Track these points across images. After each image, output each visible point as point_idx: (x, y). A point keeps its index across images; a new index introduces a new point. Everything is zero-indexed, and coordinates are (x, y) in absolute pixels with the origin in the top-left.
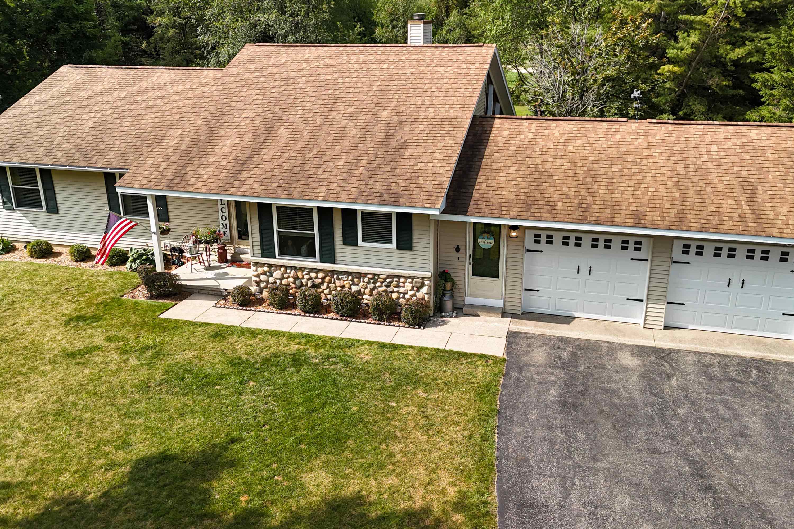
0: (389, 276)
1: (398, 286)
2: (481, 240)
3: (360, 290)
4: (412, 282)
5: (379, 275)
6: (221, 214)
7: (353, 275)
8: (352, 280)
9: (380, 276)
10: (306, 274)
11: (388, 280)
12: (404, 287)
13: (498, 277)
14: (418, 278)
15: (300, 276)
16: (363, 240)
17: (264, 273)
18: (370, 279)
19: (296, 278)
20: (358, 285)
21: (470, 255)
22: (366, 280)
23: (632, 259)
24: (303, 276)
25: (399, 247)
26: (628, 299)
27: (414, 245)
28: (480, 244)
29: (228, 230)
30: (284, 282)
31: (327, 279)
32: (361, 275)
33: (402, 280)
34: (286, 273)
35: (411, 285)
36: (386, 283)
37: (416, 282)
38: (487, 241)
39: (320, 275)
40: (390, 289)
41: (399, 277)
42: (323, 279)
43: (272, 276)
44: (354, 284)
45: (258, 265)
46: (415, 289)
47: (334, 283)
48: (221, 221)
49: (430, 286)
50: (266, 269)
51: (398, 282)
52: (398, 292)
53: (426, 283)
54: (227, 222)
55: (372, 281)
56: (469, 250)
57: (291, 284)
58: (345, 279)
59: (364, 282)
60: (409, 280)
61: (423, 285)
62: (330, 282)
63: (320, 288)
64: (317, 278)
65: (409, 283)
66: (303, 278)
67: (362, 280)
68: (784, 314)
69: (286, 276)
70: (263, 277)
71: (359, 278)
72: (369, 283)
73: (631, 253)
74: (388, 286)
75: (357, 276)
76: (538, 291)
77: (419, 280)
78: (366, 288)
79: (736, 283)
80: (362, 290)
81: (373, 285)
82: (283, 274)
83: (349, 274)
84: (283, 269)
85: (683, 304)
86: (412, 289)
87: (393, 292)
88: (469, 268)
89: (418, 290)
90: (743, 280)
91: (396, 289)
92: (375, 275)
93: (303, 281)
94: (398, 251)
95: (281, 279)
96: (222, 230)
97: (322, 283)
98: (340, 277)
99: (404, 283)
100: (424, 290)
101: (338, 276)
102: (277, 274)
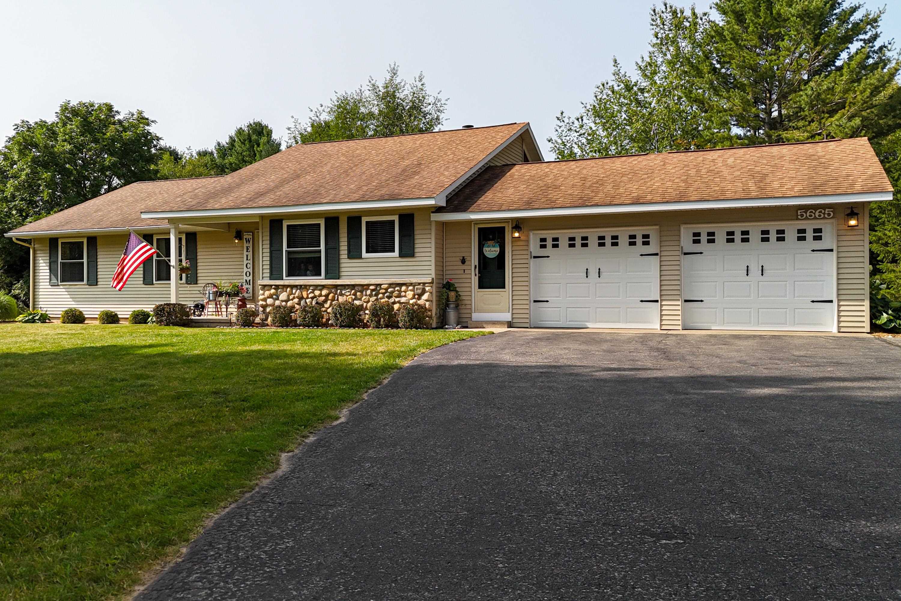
0: (391, 285)
1: (399, 296)
2: (487, 249)
3: (363, 305)
4: (413, 290)
5: (380, 285)
6: (245, 270)
7: (356, 288)
8: (355, 294)
9: (382, 286)
10: (310, 293)
11: (389, 290)
12: (405, 296)
13: (504, 288)
14: (419, 284)
15: (305, 295)
16: (367, 252)
17: (271, 296)
18: (373, 290)
19: (301, 298)
20: (360, 299)
21: (476, 266)
22: (369, 292)
23: (642, 255)
24: (308, 295)
25: (401, 255)
26: (642, 301)
27: (416, 250)
28: (485, 253)
29: (251, 287)
30: (289, 304)
31: (331, 295)
32: (364, 287)
33: (404, 288)
34: (292, 294)
35: (412, 293)
36: (387, 294)
37: (417, 289)
38: (493, 249)
39: (324, 292)
40: (392, 300)
41: (401, 285)
42: (327, 296)
43: (278, 299)
44: (356, 299)
45: (266, 288)
46: (416, 296)
47: (338, 300)
48: (245, 278)
49: (431, 293)
50: (273, 291)
51: (400, 291)
52: (399, 302)
53: (427, 289)
54: (251, 278)
55: (374, 293)
56: (474, 260)
57: (296, 305)
58: (348, 294)
59: (366, 295)
60: (411, 288)
61: (424, 292)
62: (333, 300)
63: (324, 307)
64: (320, 295)
65: (411, 290)
66: (308, 298)
67: (364, 293)
68: (813, 302)
69: (291, 297)
70: (270, 301)
71: (361, 292)
72: (371, 295)
73: (640, 248)
74: (389, 297)
75: (360, 288)
76: (547, 301)
77: (420, 287)
78: (368, 302)
79: (755, 271)
80: (365, 304)
81: (375, 298)
82: (288, 296)
83: (353, 287)
84: (288, 289)
85: (702, 301)
86: (413, 298)
87: (394, 303)
88: (475, 280)
89: (419, 299)
90: (762, 266)
91: (397, 300)
92: (377, 285)
93: (308, 301)
94: (400, 259)
95: (286, 301)
96: (245, 287)
97: (325, 301)
98: (343, 292)
99: (405, 292)
100: (425, 296)
101: (341, 292)
102: (283, 296)
